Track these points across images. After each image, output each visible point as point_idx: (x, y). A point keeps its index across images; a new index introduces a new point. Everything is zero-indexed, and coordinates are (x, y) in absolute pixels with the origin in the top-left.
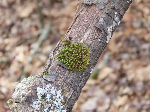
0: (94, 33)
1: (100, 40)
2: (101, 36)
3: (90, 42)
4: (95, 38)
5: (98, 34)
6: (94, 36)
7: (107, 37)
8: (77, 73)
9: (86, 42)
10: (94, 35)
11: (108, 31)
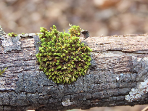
0: (121, 62)
1: (118, 78)
2: (126, 78)
3: (104, 65)
4: (115, 69)
5: (124, 70)
6: (116, 66)
7: (133, 90)
8: (43, 77)
9: (99, 61)
10: (118, 65)
11: (142, 83)
